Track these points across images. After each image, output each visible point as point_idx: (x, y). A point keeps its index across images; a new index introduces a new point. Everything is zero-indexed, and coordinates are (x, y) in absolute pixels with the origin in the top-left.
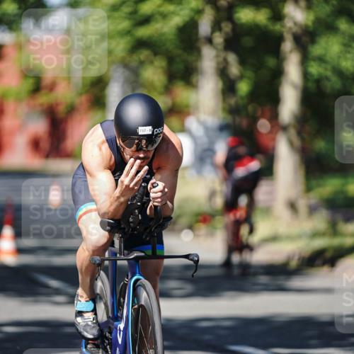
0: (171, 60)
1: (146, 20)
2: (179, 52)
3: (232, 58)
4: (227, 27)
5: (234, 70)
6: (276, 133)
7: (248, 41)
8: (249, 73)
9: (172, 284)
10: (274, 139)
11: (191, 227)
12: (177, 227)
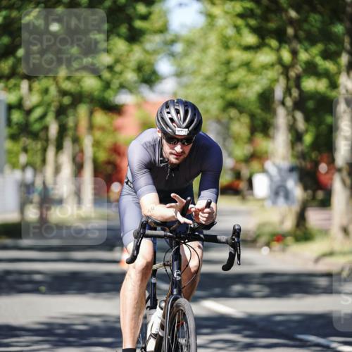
0: (252, 116)
1: (235, 87)
2: (259, 111)
3: (299, 116)
4: (295, 93)
5: (301, 125)
6: (333, 174)
7: (311, 104)
8: (312, 129)
9: (254, 288)
10: (331, 179)
11: (268, 244)
12: (258, 245)
